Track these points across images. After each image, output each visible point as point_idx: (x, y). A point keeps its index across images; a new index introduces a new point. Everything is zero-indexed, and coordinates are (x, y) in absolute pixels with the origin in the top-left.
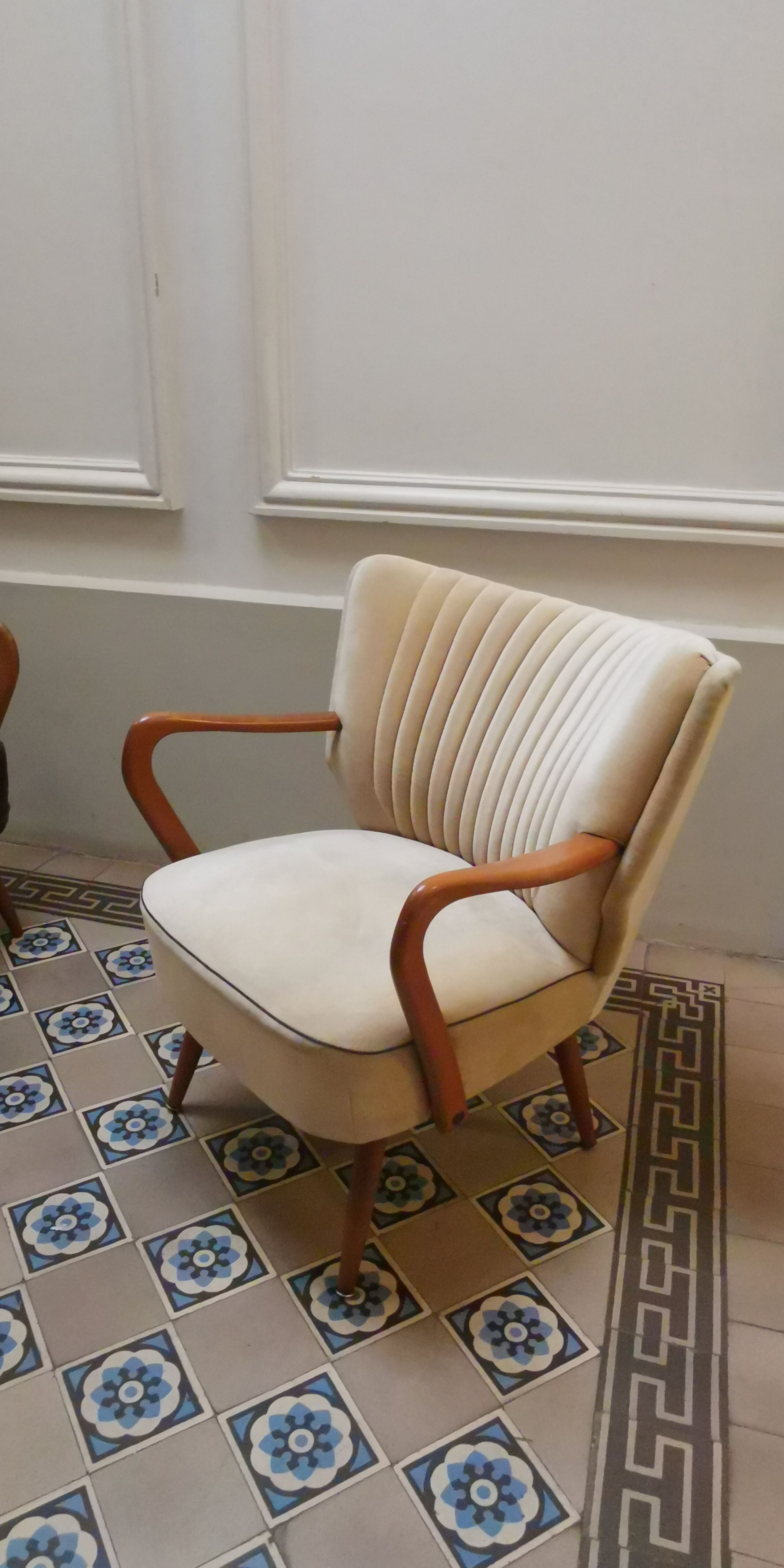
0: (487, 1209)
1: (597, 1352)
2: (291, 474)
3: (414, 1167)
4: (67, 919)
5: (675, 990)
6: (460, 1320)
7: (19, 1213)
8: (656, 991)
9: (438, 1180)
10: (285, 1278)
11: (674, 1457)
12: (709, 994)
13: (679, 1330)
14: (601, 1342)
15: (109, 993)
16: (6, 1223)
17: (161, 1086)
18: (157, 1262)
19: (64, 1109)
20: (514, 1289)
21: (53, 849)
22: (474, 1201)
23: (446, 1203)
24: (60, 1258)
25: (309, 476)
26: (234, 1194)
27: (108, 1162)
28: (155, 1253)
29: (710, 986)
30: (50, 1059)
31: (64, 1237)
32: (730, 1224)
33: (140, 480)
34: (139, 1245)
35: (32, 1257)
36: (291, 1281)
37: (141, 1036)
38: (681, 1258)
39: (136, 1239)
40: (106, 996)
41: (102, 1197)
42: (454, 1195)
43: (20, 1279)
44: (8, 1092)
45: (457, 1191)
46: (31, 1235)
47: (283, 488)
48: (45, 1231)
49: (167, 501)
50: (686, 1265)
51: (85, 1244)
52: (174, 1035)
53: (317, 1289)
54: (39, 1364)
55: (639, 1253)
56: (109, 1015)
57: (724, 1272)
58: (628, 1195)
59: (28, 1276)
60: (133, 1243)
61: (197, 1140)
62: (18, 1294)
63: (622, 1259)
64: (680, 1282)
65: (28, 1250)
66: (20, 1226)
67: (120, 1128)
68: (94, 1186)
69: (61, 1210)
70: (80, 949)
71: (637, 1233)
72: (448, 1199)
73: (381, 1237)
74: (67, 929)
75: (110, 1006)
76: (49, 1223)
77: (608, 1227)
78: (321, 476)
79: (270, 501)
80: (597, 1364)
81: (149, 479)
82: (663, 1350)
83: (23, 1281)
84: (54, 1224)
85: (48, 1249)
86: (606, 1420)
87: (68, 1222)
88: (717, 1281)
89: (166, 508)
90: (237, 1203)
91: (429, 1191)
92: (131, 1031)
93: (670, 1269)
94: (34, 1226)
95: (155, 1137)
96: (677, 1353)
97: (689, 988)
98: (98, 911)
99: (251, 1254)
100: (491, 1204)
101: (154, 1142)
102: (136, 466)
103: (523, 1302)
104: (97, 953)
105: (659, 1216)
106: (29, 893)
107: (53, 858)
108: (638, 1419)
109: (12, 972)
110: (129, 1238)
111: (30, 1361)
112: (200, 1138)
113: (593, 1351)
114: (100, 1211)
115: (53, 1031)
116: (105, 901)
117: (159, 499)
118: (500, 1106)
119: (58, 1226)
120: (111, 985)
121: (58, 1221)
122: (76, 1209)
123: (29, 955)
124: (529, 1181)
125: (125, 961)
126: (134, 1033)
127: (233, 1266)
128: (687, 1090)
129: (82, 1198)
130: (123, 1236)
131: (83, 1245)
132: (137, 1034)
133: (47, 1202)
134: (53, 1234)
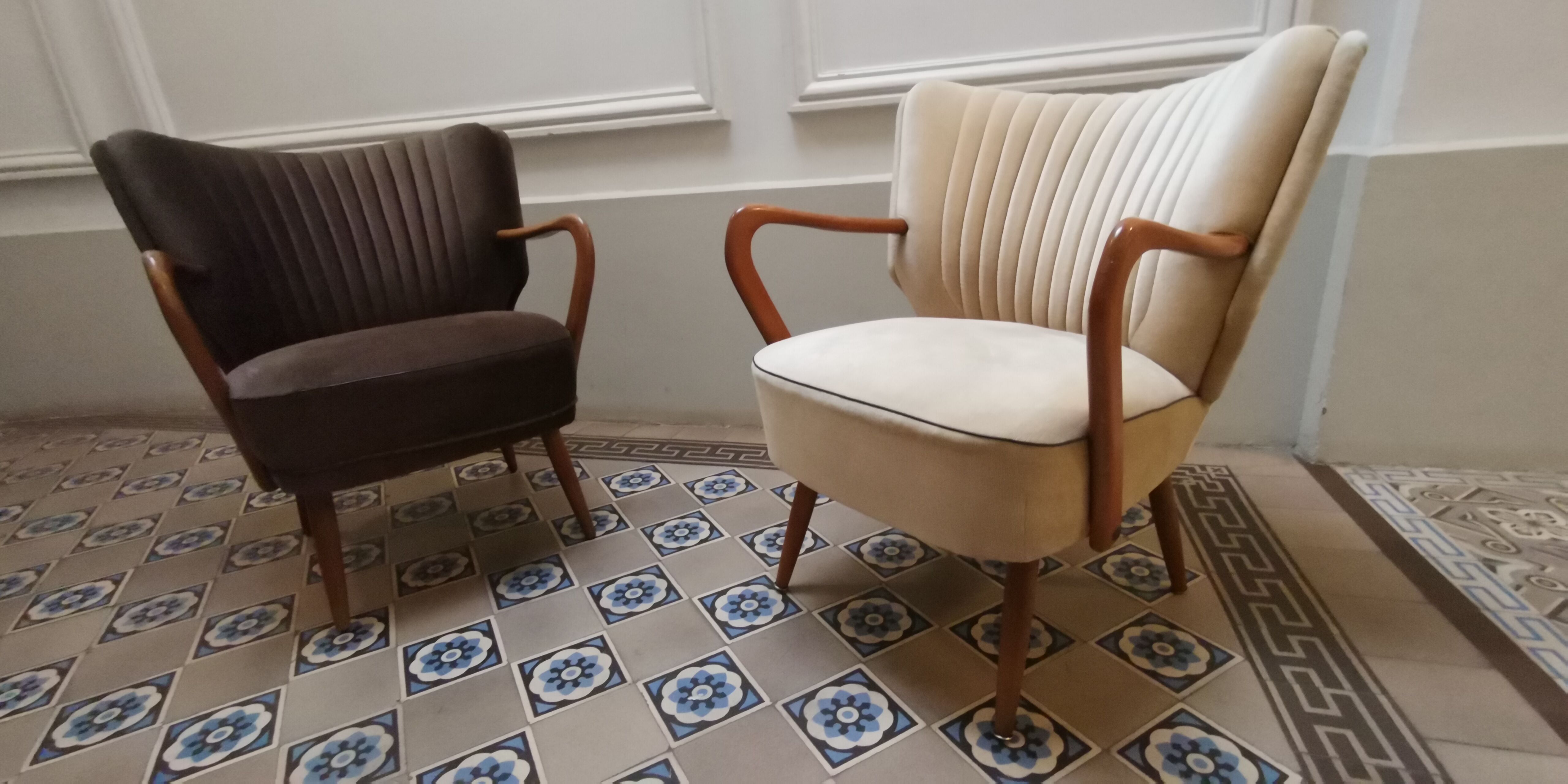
0: (1111, 651)
1: (1299, 778)
2: (820, 75)
4: (654, 464)
5: (1187, 472)
6: (1134, 755)
7: (654, 687)
9: (1051, 630)
10: (936, 727)
12: (1218, 473)
13: (1375, 751)
14: (1297, 767)
15: (702, 510)
16: (643, 696)
17: (765, 573)
18: (802, 722)
19: (680, 597)
20: (1175, 720)
21: (634, 422)
22: (1093, 643)
23: (1067, 648)
24: (702, 725)
25: (835, 75)
26: (859, 656)
27: (731, 638)
28: (797, 714)
29: (1216, 468)
30: (660, 561)
31: (702, 706)
32: (1361, 648)
33: (696, 99)
34: (779, 706)
35: (674, 726)
36: (943, 728)
37: (737, 538)
38: (1330, 681)
39: (774, 702)
40: (699, 512)
41: (732, 667)
42: (1072, 641)
43: (666, 748)
44: (627, 588)
45: (1073, 638)
46: (669, 706)
47: (814, 87)
48: (683, 701)
49: (719, 112)
50: (1340, 687)
51: (725, 711)
52: (766, 535)
53: (972, 735)
55: (1284, 679)
56: (705, 525)
57: (1384, 691)
58: (1242, 629)
59: (674, 744)
60: (773, 706)
61: (810, 613)
62: (666, 762)
63: (1271, 686)
64: (1343, 702)
65: (669, 720)
66: (657, 699)
67: (735, 607)
68: (722, 659)
69: (695, 682)
70: (669, 482)
71: (1271, 661)
72: (1067, 645)
74: (656, 470)
75: (704, 518)
76: (685, 695)
77: (1239, 658)
79: (803, 99)
81: (704, 96)
82: (1372, 772)
83: (670, 749)
84: (690, 695)
85: (689, 717)
87: (704, 692)
88: (1383, 699)
89: (718, 119)
90: (865, 663)
91: (1045, 639)
92: (727, 535)
93: (1327, 693)
94: (671, 697)
95: (770, 613)
96: (1388, 774)
97: (1198, 470)
98: (679, 457)
99: (894, 708)
100: (1112, 645)
101: (770, 618)
102: (694, 88)
103: (1194, 733)
104: (685, 484)
105: (1284, 645)
106: (620, 450)
109: (616, 502)
110: (767, 702)
112: (812, 611)
113: (1295, 778)
114: (733, 679)
115: (658, 540)
116: (683, 451)
117: (712, 112)
118: (1080, 566)
119: (695, 696)
120: (702, 504)
121: (694, 692)
122: (709, 679)
123: (627, 489)
124: (1139, 622)
125: (709, 487)
126: (730, 536)
127: (879, 719)
128: (1244, 542)
129: (712, 670)
130: (761, 701)
131: (723, 712)
132: (733, 537)
133: (680, 676)
134: (692, 703)
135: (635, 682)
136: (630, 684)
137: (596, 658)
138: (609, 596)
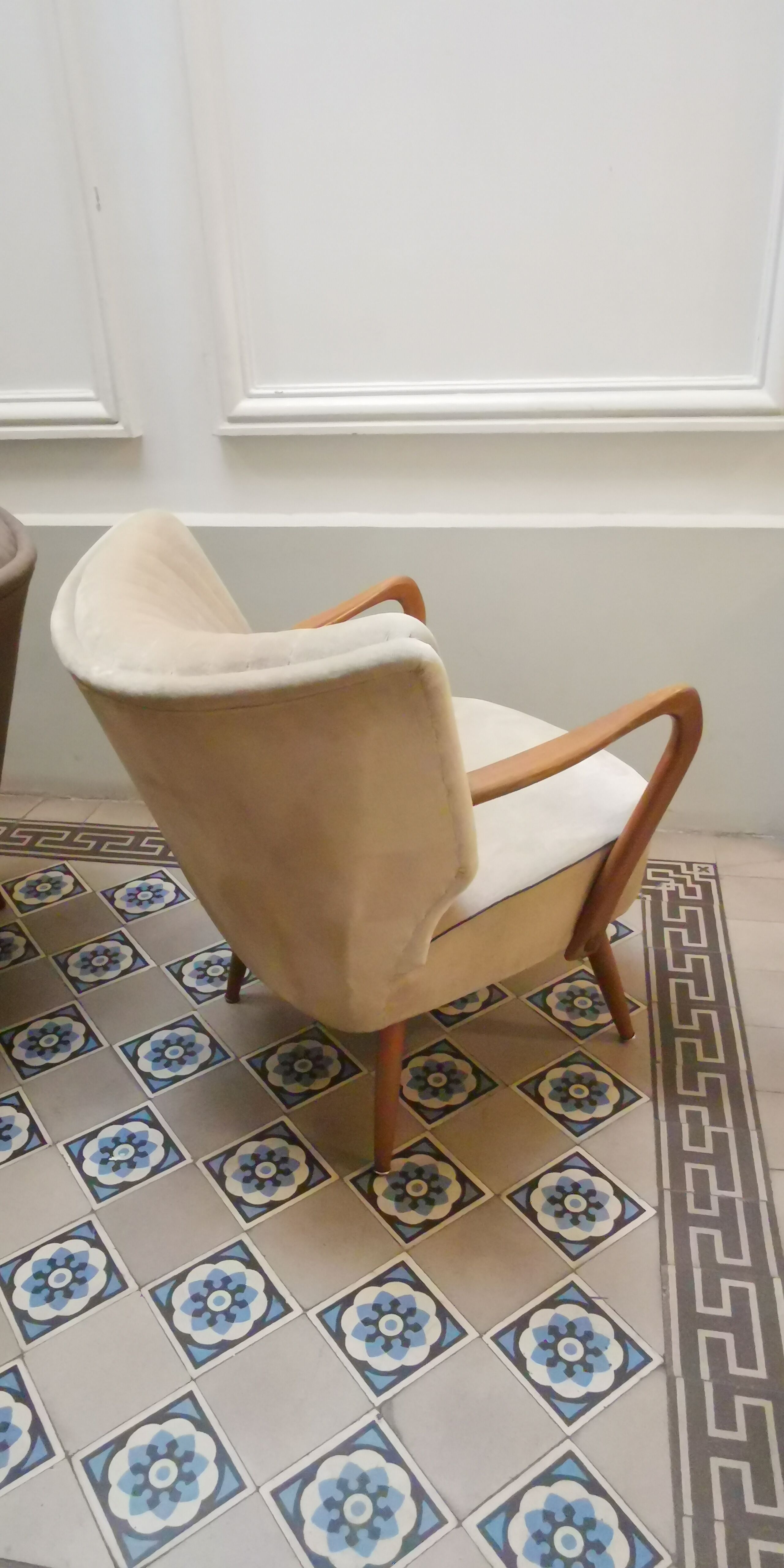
0: (529, 1094)
1: (654, 1212)
2: (254, 391)
3: (453, 1063)
4: (65, 862)
5: (671, 873)
6: (521, 1198)
7: (75, 1149)
8: (653, 876)
9: (477, 1072)
10: (347, 1179)
11: (739, 1296)
12: (704, 873)
13: (726, 1182)
14: (656, 1203)
15: (123, 930)
16: (64, 1159)
17: (192, 1013)
18: (221, 1179)
19: (100, 1045)
20: (567, 1164)
21: (37, 795)
22: (514, 1087)
23: (488, 1093)
24: (124, 1186)
25: (272, 392)
26: (283, 1107)
27: (154, 1091)
28: (217, 1170)
29: (703, 866)
30: (76, 999)
31: (124, 1166)
32: (758, 1084)
33: (97, 409)
34: (200, 1164)
35: (96, 1188)
36: (354, 1181)
37: (163, 967)
38: (717, 1119)
39: (195, 1159)
40: (121, 933)
41: (154, 1124)
42: (495, 1085)
43: (89, 1210)
44: (41, 1034)
45: (497, 1081)
46: (91, 1168)
47: (246, 406)
48: (104, 1162)
49: (127, 428)
50: (723, 1124)
51: (147, 1170)
52: (196, 964)
53: (380, 1185)
54: (124, 1286)
55: (677, 1119)
56: (127, 951)
57: (758, 1127)
58: (659, 1067)
59: (96, 1206)
60: (194, 1164)
61: (237, 1059)
62: (89, 1224)
63: (663, 1127)
64: (720, 1140)
65: (91, 1181)
66: (79, 1161)
67: (159, 1057)
68: (144, 1115)
69: (117, 1141)
70: (85, 890)
71: (673, 1101)
72: (490, 1089)
73: (432, 1131)
74: (68, 872)
75: (126, 942)
76: (107, 1155)
77: (645, 1098)
78: (285, 391)
79: (234, 420)
80: (655, 1224)
81: (106, 407)
82: (715, 1203)
83: (93, 1211)
84: (112, 1155)
85: (111, 1179)
86: (672, 1271)
87: (126, 1151)
88: (754, 1135)
89: (126, 436)
90: (287, 1115)
91: (471, 1083)
92: (152, 964)
93: (709, 1130)
94: (92, 1159)
95: (196, 1062)
96: (727, 1205)
97: (684, 868)
98: (96, 851)
99: (311, 1161)
100: (531, 1089)
101: (195, 1067)
102: (91, 394)
103: (577, 1175)
104: (103, 893)
105: (691, 1083)
106: (22, 840)
107: (39, 804)
108: (702, 1266)
109: (21, 919)
110: (189, 1160)
111: (115, 1284)
112: (240, 1058)
113: (650, 1212)
114: (155, 1137)
115: (74, 972)
116: (100, 842)
117: (118, 427)
118: (524, 997)
119: (117, 1156)
120: (124, 922)
121: (115, 1152)
122: (131, 1138)
123: (35, 901)
124: (563, 1064)
125: (132, 897)
126: (156, 965)
127: (295, 1173)
128: (698, 965)
129: (135, 1127)
130: (182, 1158)
131: (144, 1171)
132: (159, 966)
133: (101, 1135)
134: (113, 1164)
135: (55, 1144)
136: (50, 1146)
137: (12, 1118)
138: (22, 1045)
